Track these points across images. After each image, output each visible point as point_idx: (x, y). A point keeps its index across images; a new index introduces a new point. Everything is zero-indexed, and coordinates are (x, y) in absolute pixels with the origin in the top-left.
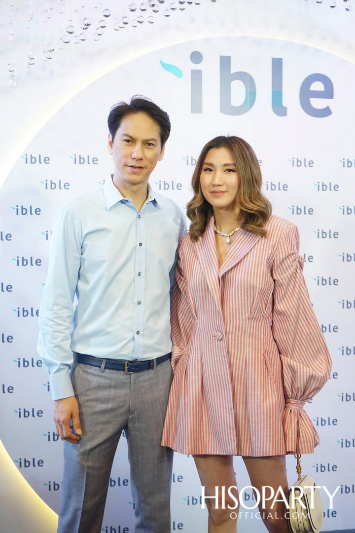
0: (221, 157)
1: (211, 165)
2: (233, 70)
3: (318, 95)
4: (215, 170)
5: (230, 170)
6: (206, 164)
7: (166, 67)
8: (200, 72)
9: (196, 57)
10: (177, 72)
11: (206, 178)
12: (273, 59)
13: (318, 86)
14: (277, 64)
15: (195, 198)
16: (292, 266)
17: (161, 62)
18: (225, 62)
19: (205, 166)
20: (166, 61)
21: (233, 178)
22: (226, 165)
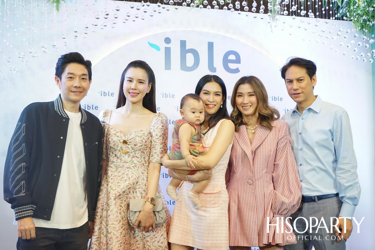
0: (246, 88)
1: (241, 93)
2: (188, 47)
3: (232, 61)
4: (244, 96)
5: (251, 95)
6: (238, 93)
7: (152, 45)
8: (169, 48)
9: (168, 40)
10: (158, 48)
11: (239, 100)
12: (208, 42)
13: (232, 57)
14: (211, 46)
15: (233, 111)
16: (284, 141)
17: (149, 42)
18: (183, 43)
19: (237, 94)
20: (151, 42)
21: (254, 99)
22: (249, 93)
